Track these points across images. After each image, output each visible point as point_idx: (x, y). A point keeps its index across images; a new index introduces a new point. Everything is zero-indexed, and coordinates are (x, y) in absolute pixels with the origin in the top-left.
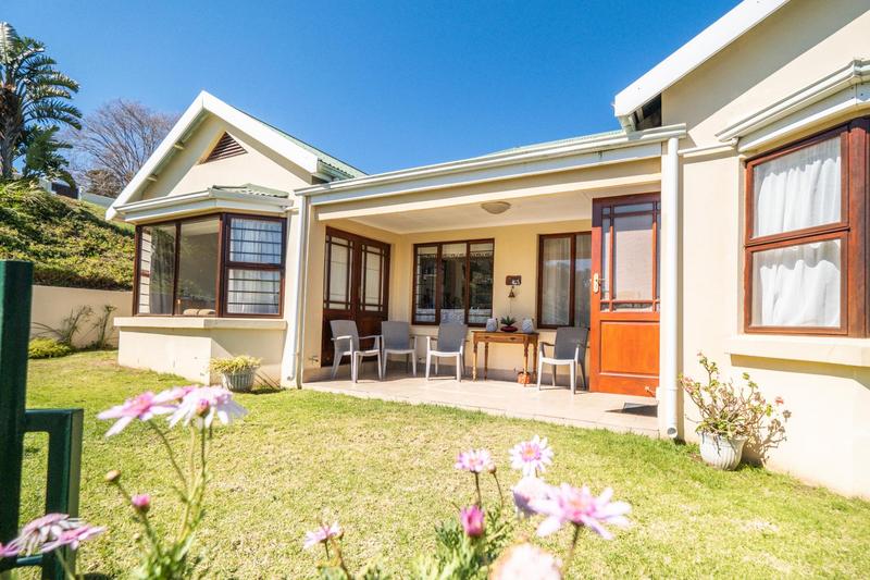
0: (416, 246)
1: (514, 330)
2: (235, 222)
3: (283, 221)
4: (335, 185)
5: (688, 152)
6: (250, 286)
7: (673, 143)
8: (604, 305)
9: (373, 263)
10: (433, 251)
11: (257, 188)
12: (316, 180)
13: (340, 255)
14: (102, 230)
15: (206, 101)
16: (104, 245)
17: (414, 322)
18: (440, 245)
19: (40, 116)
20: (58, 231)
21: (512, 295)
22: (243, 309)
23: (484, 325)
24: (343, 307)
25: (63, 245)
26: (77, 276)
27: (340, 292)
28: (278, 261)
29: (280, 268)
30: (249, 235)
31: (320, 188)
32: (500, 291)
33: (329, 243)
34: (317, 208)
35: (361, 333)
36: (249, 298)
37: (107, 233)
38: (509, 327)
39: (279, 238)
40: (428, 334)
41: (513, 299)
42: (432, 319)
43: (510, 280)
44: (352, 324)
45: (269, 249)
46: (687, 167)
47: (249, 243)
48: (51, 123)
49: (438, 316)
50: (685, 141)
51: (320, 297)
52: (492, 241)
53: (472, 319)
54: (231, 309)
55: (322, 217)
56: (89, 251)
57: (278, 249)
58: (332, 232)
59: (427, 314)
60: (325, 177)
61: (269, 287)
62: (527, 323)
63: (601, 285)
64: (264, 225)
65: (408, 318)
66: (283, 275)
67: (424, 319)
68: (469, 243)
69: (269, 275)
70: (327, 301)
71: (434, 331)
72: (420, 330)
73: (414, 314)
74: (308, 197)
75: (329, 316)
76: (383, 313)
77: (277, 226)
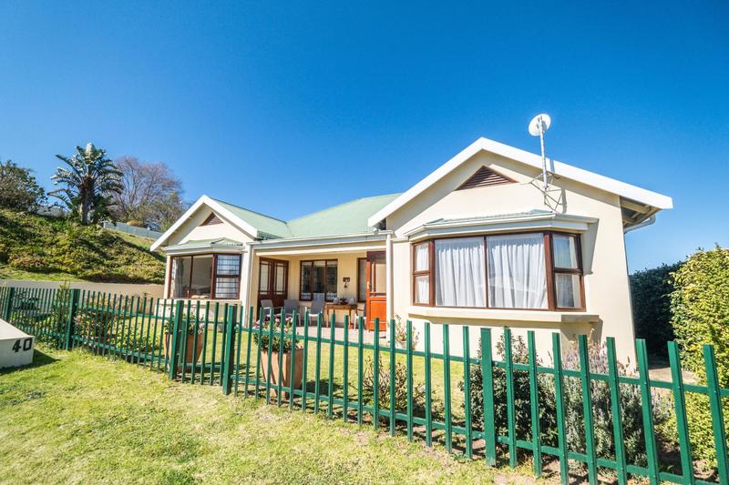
0: (301, 262)
1: (346, 303)
2: (220, 257)
3: (240, 256)
4: (264, 242)
5: (394, 240)
6: (225, 285)
7: (389, 236)
8: (371, 294)
9: (280, 271)
10: (310, 264)
11: (229, 240)
12: (255, 239)
13: (265, 269)
14: (132, 249)
15: (205, 199)
16: (135, 258)
17: (301, 300)
18: (313, 261)
19: (103, 190)
20: (113, 251)
21: (346, 287)
22: (222, 296)
23: (332, 301)
24: (266, 293)
25: (117, 259)
26: (128, 277)
27: (265, 286)
28: (237, 273)
29: (238, 277)
30: (225, 262)
31: (258, 243)
32: (340, 284)
33: (260, 264)
34: (256, 250)
35: (274, 306)
36: (225, 291)
37: (134, 250)
38: (344, 302)
39: (238, 263)
40: (306, 306)
41: (346, 289)
42: (309, 298)
43: (345, 279)
44: (270, 302)
45: (234, 268)
46: (394, 245)
47: (225, 266)
48: (109, 193)
49: (312, 296)
50: (393, 236)
51: (257, 289)
52: (337, 260)
53: (328, 298)
54: (217, 296)
55: (259, 254)
56: (129, 262)
57: (238, 268)
58: (262, 259)
59: (307, 295)
60: (260, 238)
61: (233, 285)
62: (352, 301)
63: (370, 286)
64: (231, 257)
65: (297, 297)
66: (240, 280)
67: (305, 298)
68: (326, 260)
69: (233, 280)
70: (259, 291)
71: (309, 304)
72: (303, 304)
73: (300, 295)
74: (252, 246)
75: (260, 298)
76: (285, 295)
77: (238, 257)
